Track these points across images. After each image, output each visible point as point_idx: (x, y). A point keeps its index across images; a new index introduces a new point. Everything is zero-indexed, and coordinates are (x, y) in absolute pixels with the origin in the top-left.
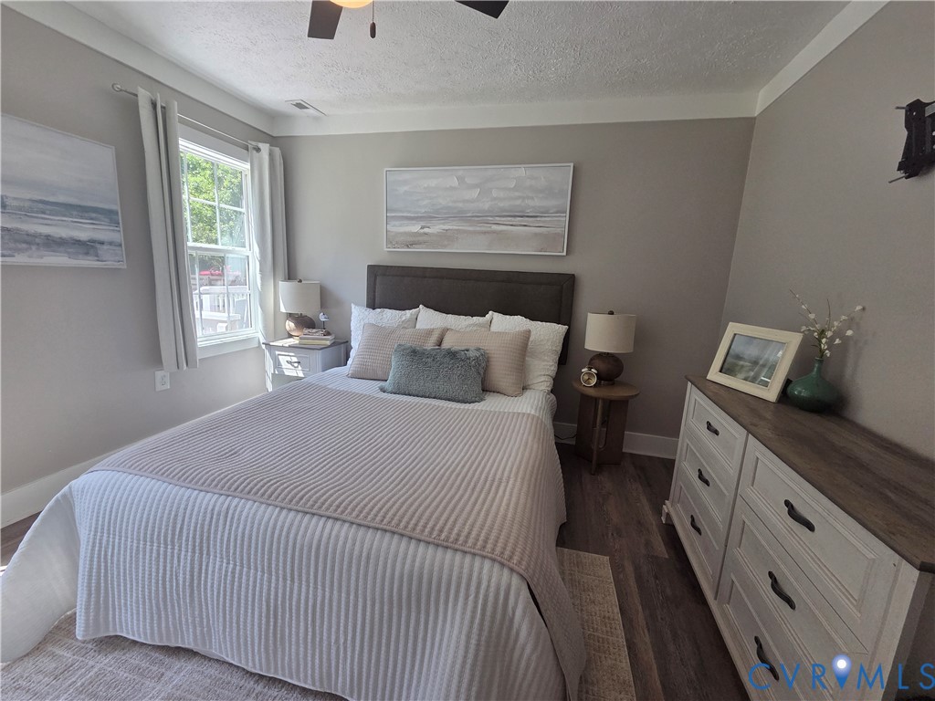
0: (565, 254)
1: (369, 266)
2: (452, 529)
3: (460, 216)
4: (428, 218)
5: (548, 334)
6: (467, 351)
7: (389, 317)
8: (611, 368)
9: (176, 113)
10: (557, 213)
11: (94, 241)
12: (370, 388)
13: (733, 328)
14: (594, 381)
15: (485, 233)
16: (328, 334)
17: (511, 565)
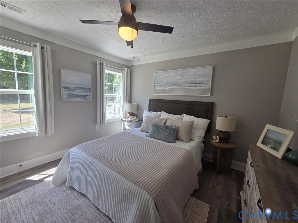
0: (210, 95)
1: (149, 99)
2: (139, 179)
3: (175, 84)
4: (166, 85)
5: (202, 123)
6: (172, 126)
7: (153, 114)
8: (225, 137)
9: (104, 64)
10: (207, 82)
11: (86, 95)
12: (143, 135)
13: (268, 126)
14: (218, 141)
15: (183, 89)
16: (137, 118)
17: (151, 193)
